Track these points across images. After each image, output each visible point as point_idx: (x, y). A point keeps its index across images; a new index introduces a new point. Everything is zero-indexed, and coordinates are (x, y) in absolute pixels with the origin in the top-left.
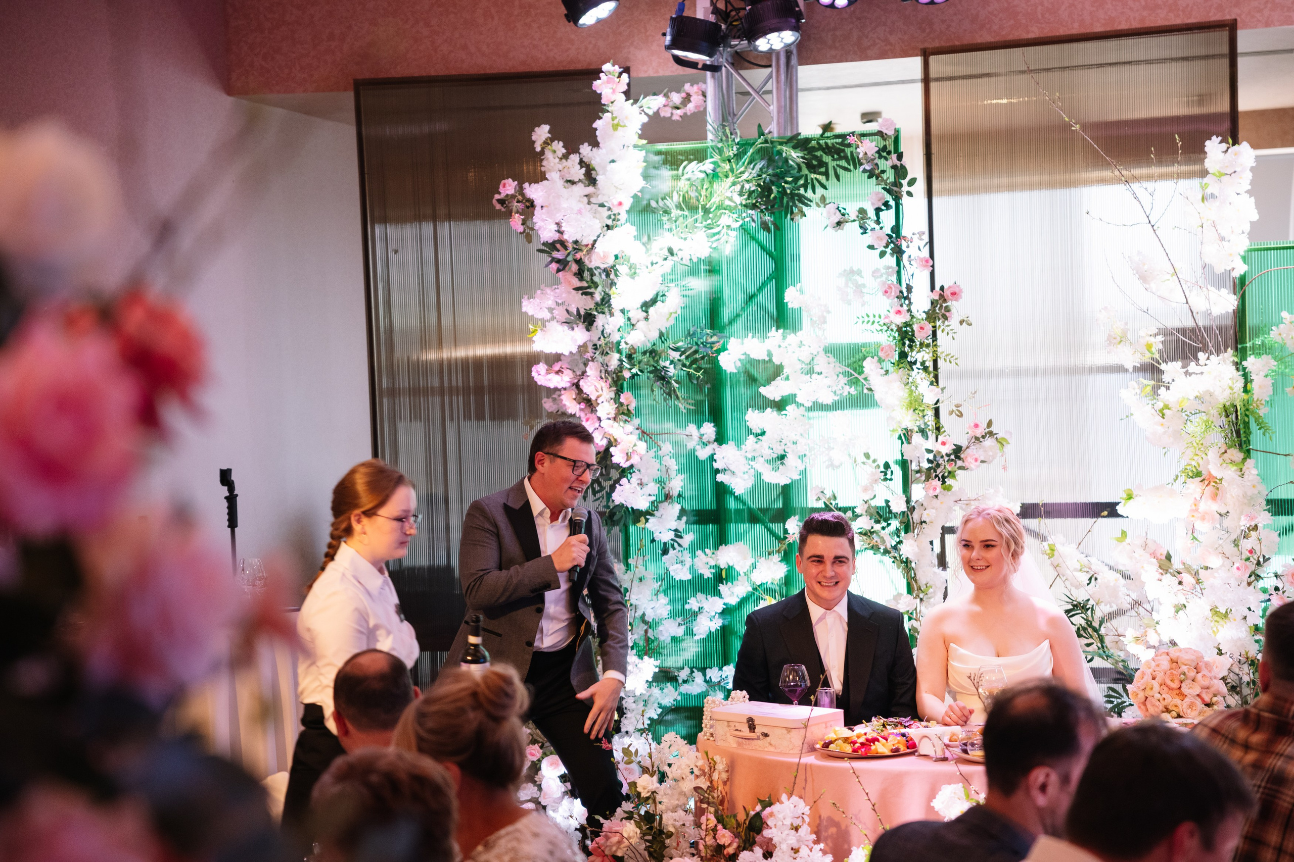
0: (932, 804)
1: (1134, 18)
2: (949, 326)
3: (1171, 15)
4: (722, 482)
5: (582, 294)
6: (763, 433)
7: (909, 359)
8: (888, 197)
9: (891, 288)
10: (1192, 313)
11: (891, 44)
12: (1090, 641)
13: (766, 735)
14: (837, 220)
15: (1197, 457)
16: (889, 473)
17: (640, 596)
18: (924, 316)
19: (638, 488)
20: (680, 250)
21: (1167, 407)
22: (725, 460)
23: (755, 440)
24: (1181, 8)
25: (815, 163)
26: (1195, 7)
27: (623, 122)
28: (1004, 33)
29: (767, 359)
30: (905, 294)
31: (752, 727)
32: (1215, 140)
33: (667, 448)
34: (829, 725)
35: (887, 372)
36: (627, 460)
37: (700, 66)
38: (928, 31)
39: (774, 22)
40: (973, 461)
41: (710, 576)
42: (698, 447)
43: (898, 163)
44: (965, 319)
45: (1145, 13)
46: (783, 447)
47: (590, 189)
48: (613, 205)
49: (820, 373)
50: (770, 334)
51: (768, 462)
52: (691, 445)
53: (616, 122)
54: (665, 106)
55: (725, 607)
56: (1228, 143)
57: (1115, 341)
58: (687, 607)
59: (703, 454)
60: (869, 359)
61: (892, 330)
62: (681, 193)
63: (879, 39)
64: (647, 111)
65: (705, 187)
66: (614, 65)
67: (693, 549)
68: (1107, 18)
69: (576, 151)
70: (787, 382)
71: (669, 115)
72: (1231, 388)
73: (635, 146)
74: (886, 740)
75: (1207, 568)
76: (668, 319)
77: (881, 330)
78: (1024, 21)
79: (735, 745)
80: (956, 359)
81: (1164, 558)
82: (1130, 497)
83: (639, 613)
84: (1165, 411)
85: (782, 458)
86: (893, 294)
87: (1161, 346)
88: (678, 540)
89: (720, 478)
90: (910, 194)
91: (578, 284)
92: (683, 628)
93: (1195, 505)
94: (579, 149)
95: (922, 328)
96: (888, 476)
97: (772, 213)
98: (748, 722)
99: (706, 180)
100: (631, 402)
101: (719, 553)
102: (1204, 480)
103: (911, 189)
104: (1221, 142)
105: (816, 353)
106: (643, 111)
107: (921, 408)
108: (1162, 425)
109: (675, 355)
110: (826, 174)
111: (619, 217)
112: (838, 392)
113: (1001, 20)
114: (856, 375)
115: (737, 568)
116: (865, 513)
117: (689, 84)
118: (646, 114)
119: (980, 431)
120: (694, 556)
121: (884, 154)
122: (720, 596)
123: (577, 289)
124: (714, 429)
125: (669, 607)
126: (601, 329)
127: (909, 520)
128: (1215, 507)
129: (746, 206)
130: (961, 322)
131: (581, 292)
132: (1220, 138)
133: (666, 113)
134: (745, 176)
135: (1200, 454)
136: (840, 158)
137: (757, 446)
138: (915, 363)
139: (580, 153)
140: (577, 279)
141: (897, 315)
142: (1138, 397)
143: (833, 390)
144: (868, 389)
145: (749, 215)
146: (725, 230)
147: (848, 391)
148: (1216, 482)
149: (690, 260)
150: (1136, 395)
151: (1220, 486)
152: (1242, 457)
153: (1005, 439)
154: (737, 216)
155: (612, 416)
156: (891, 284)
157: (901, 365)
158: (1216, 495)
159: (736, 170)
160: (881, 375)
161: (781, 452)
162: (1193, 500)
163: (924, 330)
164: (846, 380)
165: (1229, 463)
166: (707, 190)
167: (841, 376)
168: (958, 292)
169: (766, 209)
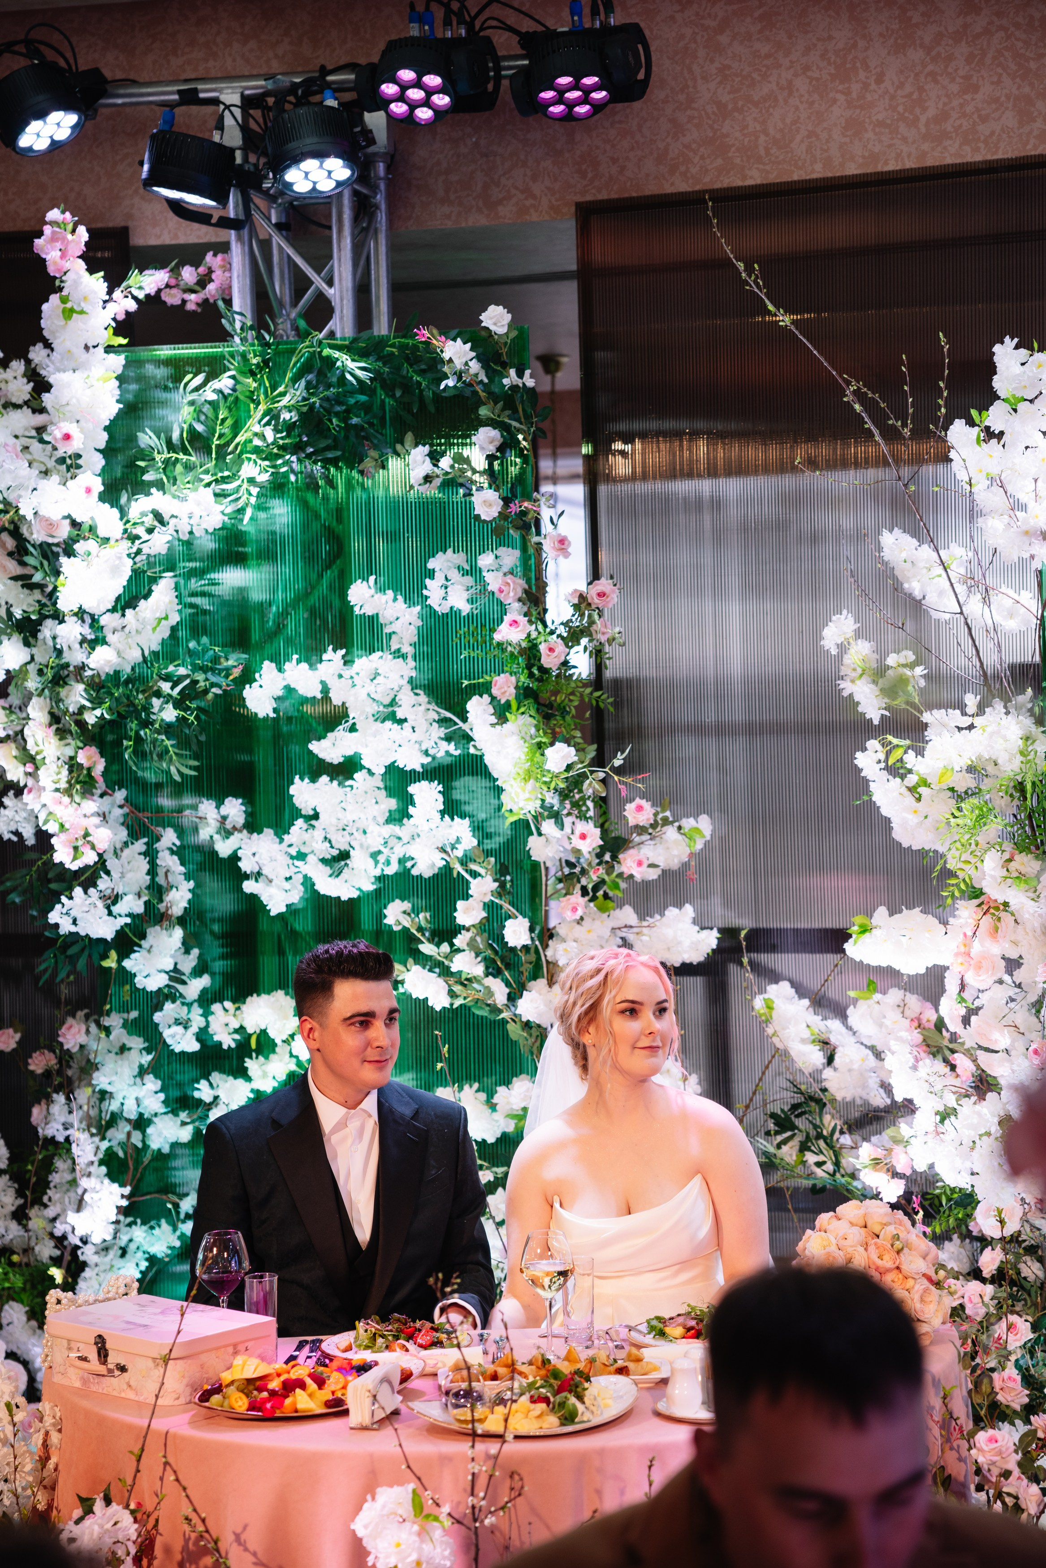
0: (352, 1527)
1: (909, 155)
3: (967, 149)
4: (252, 894)
5: (23, 586)
6: (316, 816)
9: (508, 584)
10: (970, 629)
11: (534, 197)
12: (821, 1158)
13: (123, 1369)
14: (423, 474)
15: (969, 866)
17: (114, 1078)
18: (562, 631)
19: (100, 904)
20: (173, 516)
21: (925, 783)
22: (257, 858)
23: (305, 826)
24: (982, 138)
26: (1004, 136)
27: (79, 305)
28: (707, 179)
29: (319, 696)
31: (103, 1353)
32: (1010, 343)
33: (169, 837)
34: (241, 1348)
35: (502, 720)
36: (75, 859)
37: (214, 221)
38: (590, 175)
39: (310, 141)
40: (634, 865)
41: (233, 1045)
42: (216, 837)
43: (520, 382)
44: (616, 636)
45: (926, 146)
46: (348, 838)
47: (39, 419)
48: (56, 439)
49: (402, 722)
50: (325, 657)
51: (323, 861)
52: (204, 834)
53: (69, 305)
54: (168, 286)
55: (252, 1096)
56: (1031, 349)
57: (854, 674)
58: (197, 1095)
59: (224, 848)
60: (476, 698)
62: (185, 427)
63: (516, 188)
64: (136, 292)
66: (63, 212)
67: (206, 1000)
68: (867, 154)
69: (23, 355)
70: (354, 734)
71: (179, 302)
72: (1022, 753)
73: (109, 349)
74: (320, 1382)
75: (988, 1050)
76: (154, 629)
78: (738, 161)
79: (78, 1384)
81: (933, 1027)
82: (864, 930)
83: (114, 1106)
84: (922, 790)
85: (344, 856)
86: (512, 594)
88: (179, 987)
89: (249, 887)
91: (19, 571)
92: (190, 1129)
93: (965, 945)
94: (28, 352)
95: (551, 650)
96: (508, 888)
98: (96, 1343)
99: (221, 404)
100: (95, 763)
101: (244, 1008)
102: (982, 903)
104: (1017, 347)
105: (397, 688)
106: (130, 292)
107: (547, 779)
108: (915, 812)
109: (166, 687)
111: (80, 462)
112: (431, 752)
113: (702, 158)
114: (461, 724)
115: (272, 1034)
116: (466, 948)
117: (211, 253)
118: (135, 298)
119: (645, 818)
120: (206, 1014)
121: (497, 366)
122: (249, 1079)
123: (15, 578)
124: (244, 808)
125: (162, 1096)
126: (50, 643)
127: (539, 958)
128: (997, 949)
129: (282, 448)
130: (610, 641)
131: (20, 583)
132: (1016, 340)
133: (172, 298)
134: (285, 401)
135: (973, 861)
137: (306, 836)
139: (28, 362)
140: (15, 563)
141: (512, 628)
142: (883, 765)
143: (424, 748)
144: (475, 746)
145: (287, 463)
146: (245, 485)
147: (447, 750)
148: (997, 908)
149: (191, 533)
150: (879, 762)
151: (1003, 915)
152: (1038, 868)
153: (697, 830)
154: (267, 463)
155: (63, 785)
156: (509, 579)
157: (522, 710)
158: (996, 930)
159: (273, 391)
160: (493, 725)
161: (344, 847)
162: (962, 936)
163: (555, 654)
164: (442, 732)
165: (1017, 878)
166: (223, 421)
167: (435, 725)
168: (607, 592)
169: (314, 453)
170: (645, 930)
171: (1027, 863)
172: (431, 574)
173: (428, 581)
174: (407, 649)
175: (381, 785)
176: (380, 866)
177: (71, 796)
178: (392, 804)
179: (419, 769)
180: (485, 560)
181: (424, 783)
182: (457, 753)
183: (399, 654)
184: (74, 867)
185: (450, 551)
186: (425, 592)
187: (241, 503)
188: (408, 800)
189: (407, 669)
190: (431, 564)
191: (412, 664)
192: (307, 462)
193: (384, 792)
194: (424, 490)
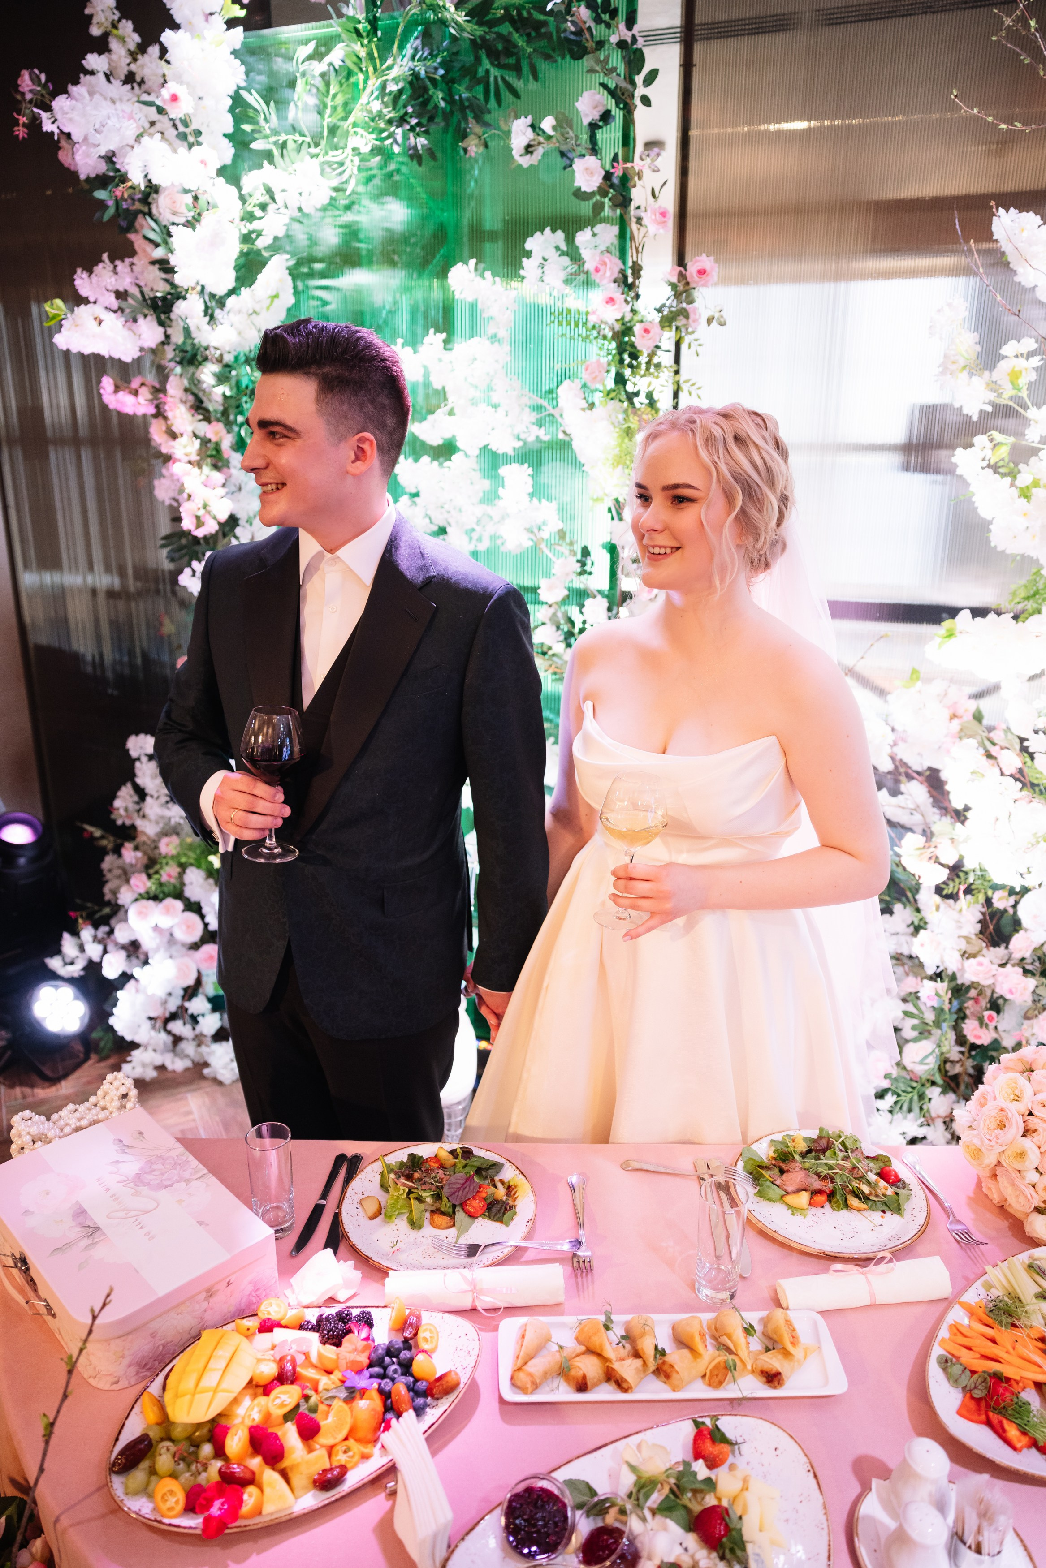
2: (693, 332)
5: (160, 269)
6: (416, 495)
7: (630, 388)
8: (611, 104)
9: (605, 263)
14: (525, 142)
16: (589, 562)
20: (282, 191)
23: (409, 503)
25: (500, 47)
29: (422, 381)
30: (630, 280)
35: (592, 406)
36: (200, 527)
43: (629, 38)
44: (716, 315)
46: (446, 516)
49: (497, 406)
50: (427, 340)
57: (954, 368)
60: (566, 383)
61: (605, 337)
65: (332, 92)
70: (452, 418)
73: (230, 23)
76: (268, 308)
77: (587, 337)
80: (699, 388)
82: (950, 633)
84: (1034, 490)
85: (443, 532)
86: (608, 274)
87: (1033, 376)
90: (646, 101)
91: (155, 253)
95: (647, 331)
96: (588, 568)
97: (427, 132)
99: (332, 77)
100: (223, 438)
103: (647, 91)
105: (492, 373)
108: (1025, 515)
110: (517, 69)
112: (522, 436)
114: (551, 410)
116: (548, 621)
121: (606, 17)
123: (153, 262)
126: (181, 323)
129: (390, 122)
130: (710, 321)
131: (157, 266)
134: (393, 72)
136: (540, 36)
138: (637, 394)
141: (609, 306)
142: (985, 463)
143: (516, 432)
144: (564, 432)
145: (391, 135)
146: (350, 157)
147: (536, 434)
149: (300, 209)
150: (984, 460)
154: (374, 136)
155: (195, 457)
156: (607, 258)
157: (613, 395)
159: (382, 65)
160: (583, 409)
161: (442, 524)
163: (651, 335)
164: (534, 416)
166: (334, 96)
167: (527, 410)
168: (708, 268)
169: (418, 124)
172: (528, 254)
173: (524, 260)
174: (503, 333)
175: (477, 467)
176: (474, 541)
177: (200, 467)
178: (487, 484)
179: (511, 452)
180: (583, 238)
181: (515, 466)
182: (546, 438)
183: (494, 339)
184: (200, 533)
185: (548, 230)
186: (522, 272)
187: (345, 176)
188: (498, 481)
189: (503, 352)
190: (530, 244)
191: (507, 348)
192: (411, 135)
193: (477, 475)
194: (525, 162)
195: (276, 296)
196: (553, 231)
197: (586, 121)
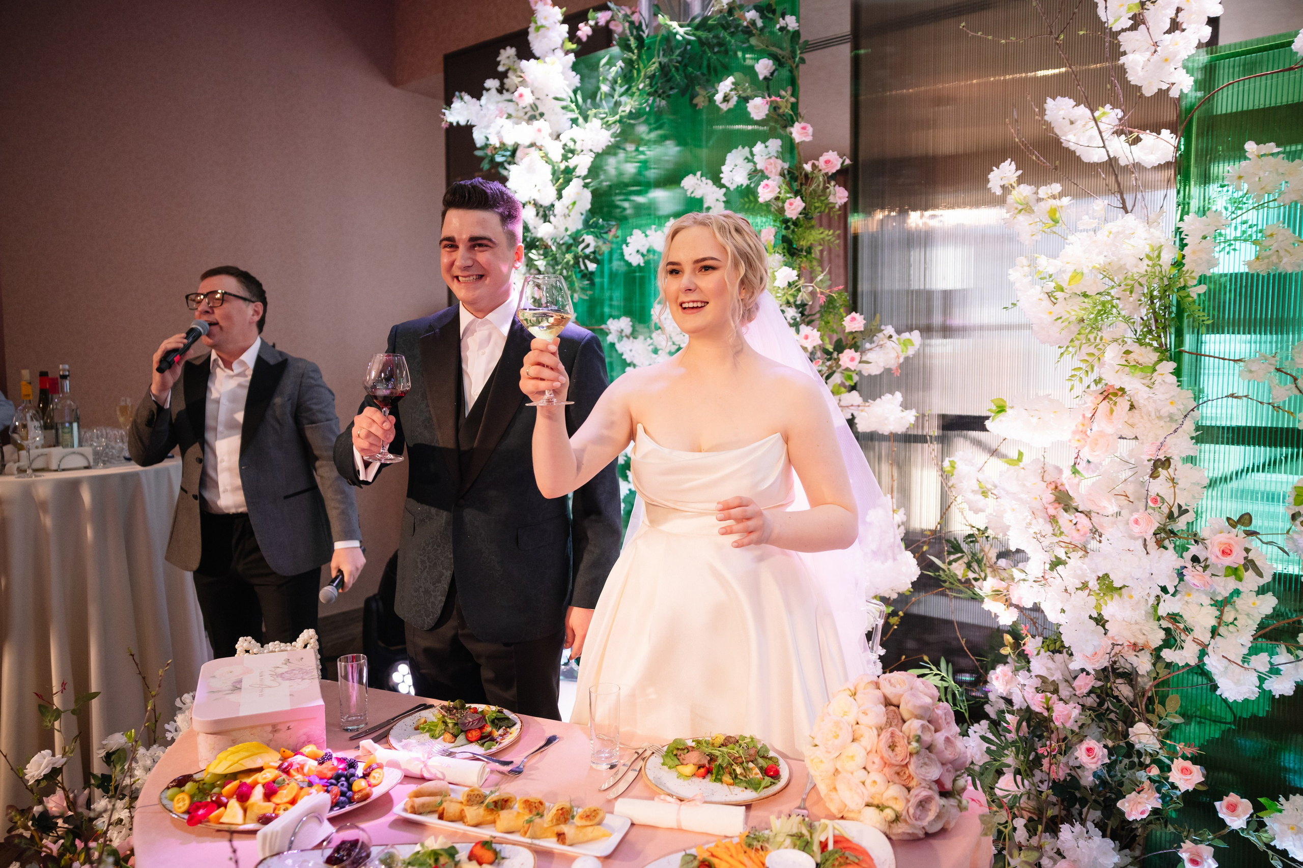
9: (771, 163)
15: (1093, 357)
21: (1061, 288)
23: (657, 333)
40: (848, 360)
48: (516, 98)
53: (540, 25)
57: (1015, 211)
64: (591, 22)
72: (1153, 259)
75: (1098, 514)
82: (1001, 410)
84: (1059, 294)
86: (774, 171)
90: (802, 61)
93: (1083, 425)
95: (792, 205)
97: (666, 97)
102: (1102, 390)
108: (1050, 313)
119: (858, 327)
121: (770, 15)
128: (1113, 429)
135: (1097, 353)
141: (766, 190)
142: (1029, 278)
148: (1115, 394)
149: (593, 151)
150: (1026, 275)
151: (1119, 400)
152: (1156, 359)
153: (910, 341)
156: (773, 160)
157: (775, 250)
158: (1112, 411)
162: (1081, 417)
165: (1134, 366)
168: (832, 159)
169: (664, 92)
170: (866, 409)
171: (1148, 356)
172: (726, 164)
173: (723, 167)
180: (758, 149)
185: (739, 147)
186: (721, 176)
190: (728, 157)
192: (657, 100)
194: (724, 107)
195: (574, 203)
196: (743, 147)
197: (761, 77)
